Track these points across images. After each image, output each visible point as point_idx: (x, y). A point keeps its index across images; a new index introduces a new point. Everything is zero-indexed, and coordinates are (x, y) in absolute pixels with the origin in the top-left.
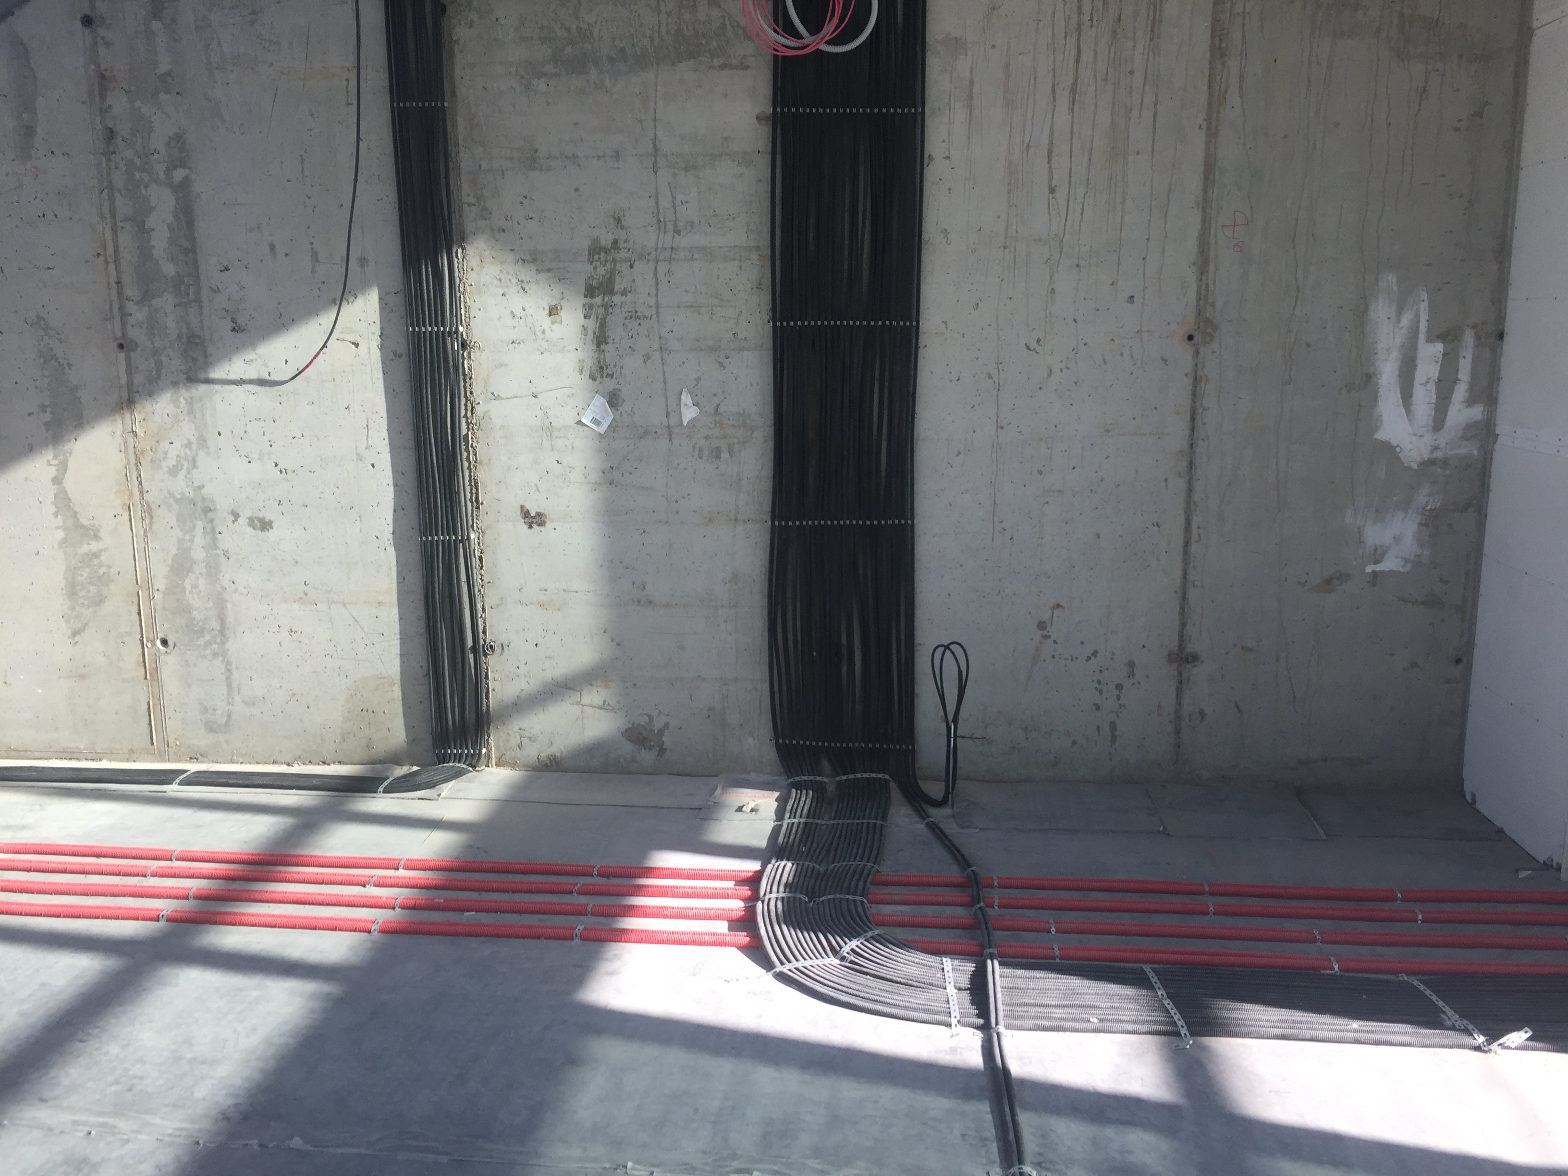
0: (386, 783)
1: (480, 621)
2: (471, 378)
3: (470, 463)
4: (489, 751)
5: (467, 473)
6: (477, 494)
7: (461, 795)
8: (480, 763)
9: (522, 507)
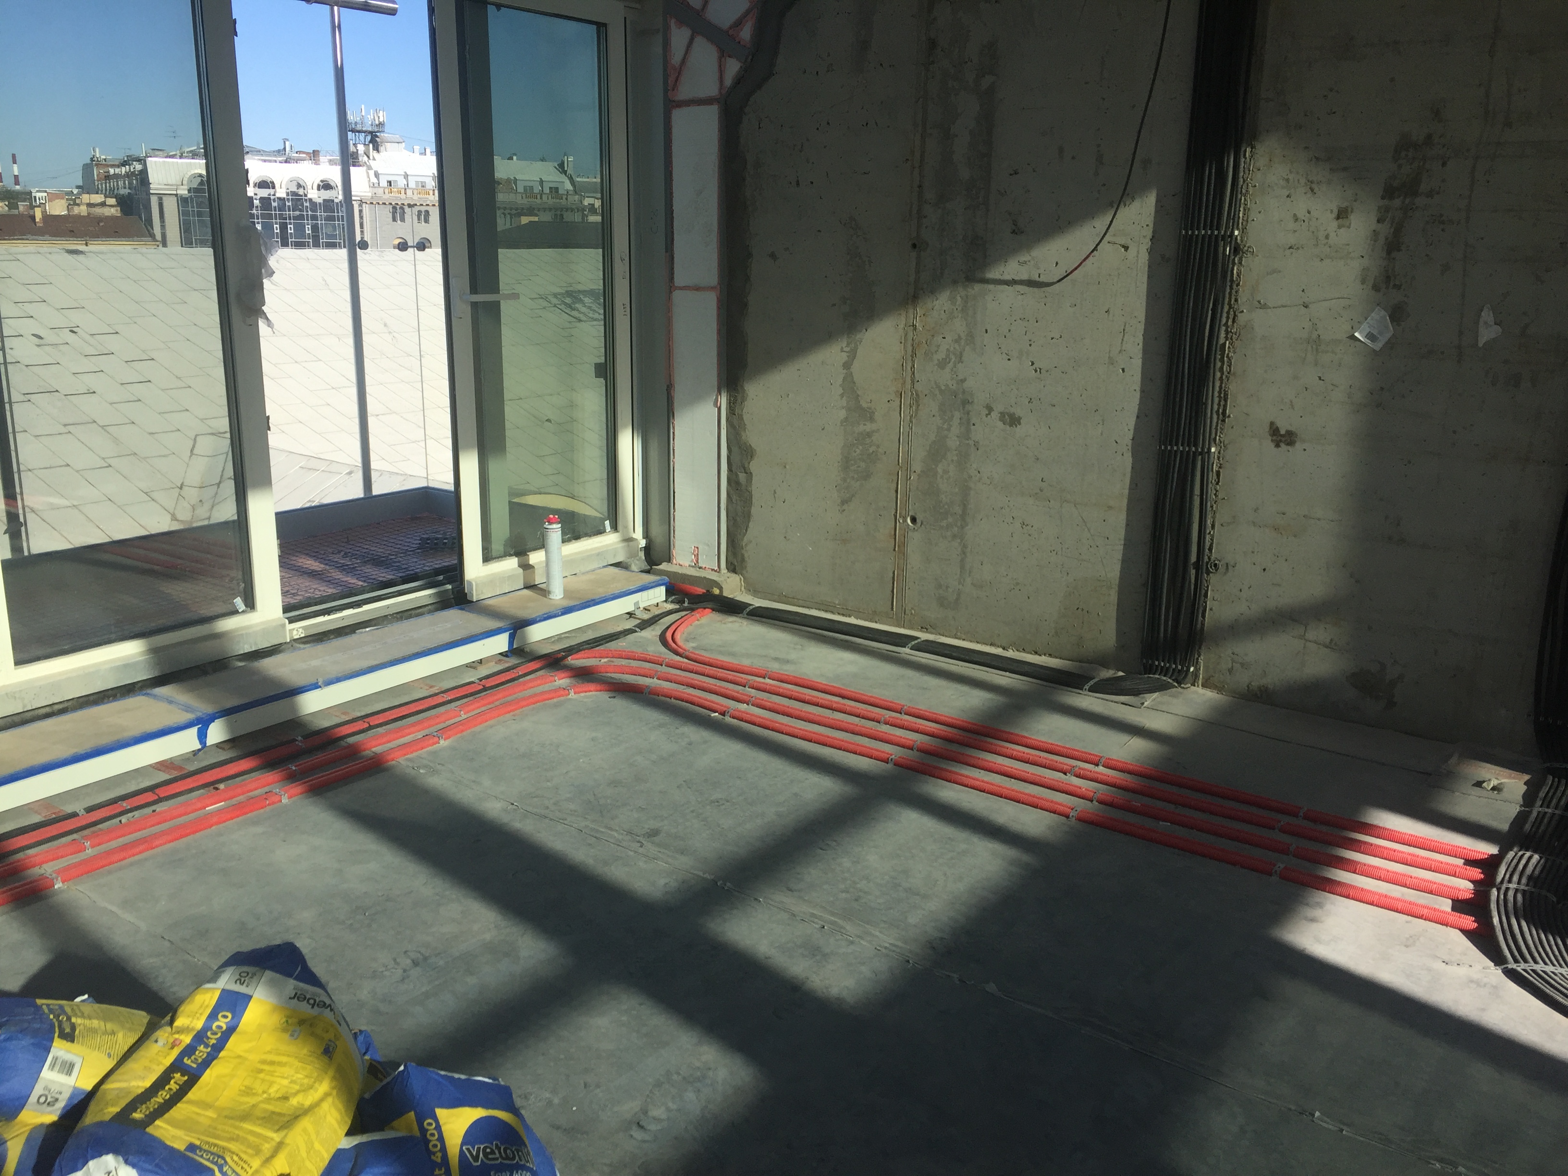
0: (1092, 683)
1: (1208, 537)
2: (1238, 285)
3: (1222, 374)
4: (1197, 670)
5: (1217, 384)
6: (1225, 406)
7: (1164, 708)
8: (1187, 680)
9: (1272, 424)
